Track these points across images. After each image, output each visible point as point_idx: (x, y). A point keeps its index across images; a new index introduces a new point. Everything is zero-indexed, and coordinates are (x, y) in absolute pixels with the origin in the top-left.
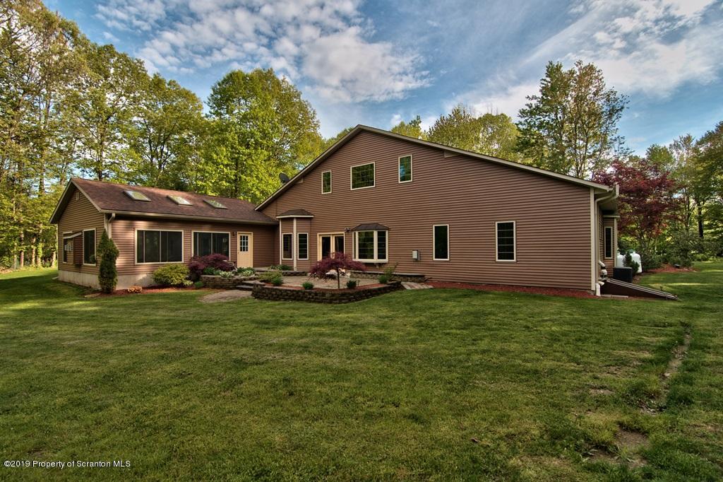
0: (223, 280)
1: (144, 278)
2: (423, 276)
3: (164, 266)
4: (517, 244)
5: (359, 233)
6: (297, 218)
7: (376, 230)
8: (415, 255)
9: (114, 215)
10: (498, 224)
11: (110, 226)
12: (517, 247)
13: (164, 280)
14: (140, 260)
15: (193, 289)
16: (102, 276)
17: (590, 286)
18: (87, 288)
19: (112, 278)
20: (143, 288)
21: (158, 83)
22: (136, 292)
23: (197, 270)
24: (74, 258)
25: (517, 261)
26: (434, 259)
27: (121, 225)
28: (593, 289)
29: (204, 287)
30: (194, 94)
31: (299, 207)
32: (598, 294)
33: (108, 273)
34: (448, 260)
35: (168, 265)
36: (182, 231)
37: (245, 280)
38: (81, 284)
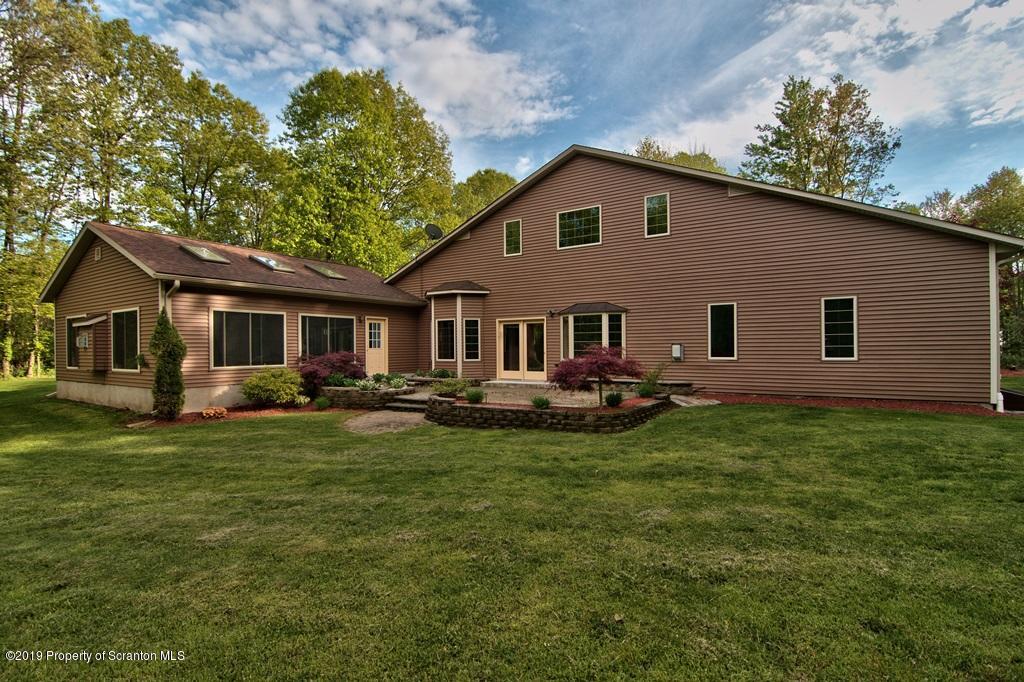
0: (363, 394)
1: (225, 393)
2: (689, 385)
3: (259, 373)
4: (859, 333)
5: (575, 318)
6: (463, 295)
7: (606, 312)
8: (676, 351)
9: (177, 283)
10: (825, 301)
11: (169, 303)
12: (859, 338)
13: (264, 395)
14: (218, 362)
15: (313, 410)
16: (159, 390)
17: (989, 398)
18: (121, 410)
19: (178, 393)
20: (229, 410)
21: (198, 86)
22: (217, 417)
23: (315, 377)
24: (95, 359)
25: (859, 359)
26: (710, 358)
27: (186, 301)
28: (993, 401)
29: (331, 407)
30: (255, 108)
31: (462, 278)
32: (1001, 409)
33: (171, 384)
34: (735, 358)
35: (268, 370)
36: (284, 314)
37: (397, 394)
38: (107, 405)
